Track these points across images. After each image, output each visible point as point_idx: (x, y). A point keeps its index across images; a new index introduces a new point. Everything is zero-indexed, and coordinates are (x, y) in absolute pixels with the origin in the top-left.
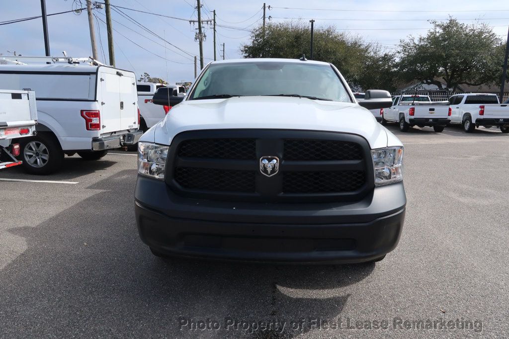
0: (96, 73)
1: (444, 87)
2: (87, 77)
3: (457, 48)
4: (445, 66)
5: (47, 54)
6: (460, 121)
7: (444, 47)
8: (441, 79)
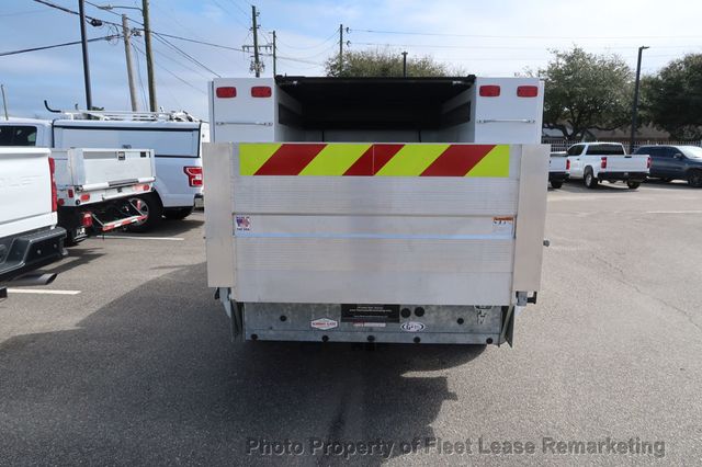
0: (199, 130)
1: (570, 132)
2: (190, 133)
3: (583, 85)
4: (569, 106)
5: (134, 109)
6: (581, 176)
7: (568, 83)
8: (565, 122)
